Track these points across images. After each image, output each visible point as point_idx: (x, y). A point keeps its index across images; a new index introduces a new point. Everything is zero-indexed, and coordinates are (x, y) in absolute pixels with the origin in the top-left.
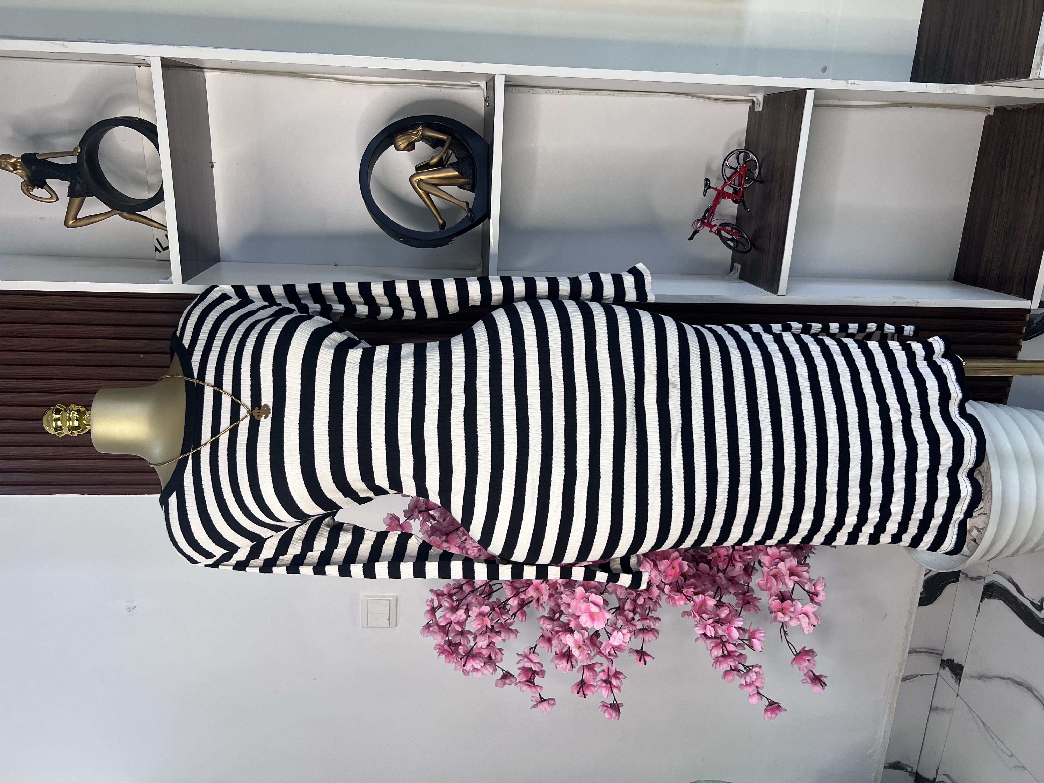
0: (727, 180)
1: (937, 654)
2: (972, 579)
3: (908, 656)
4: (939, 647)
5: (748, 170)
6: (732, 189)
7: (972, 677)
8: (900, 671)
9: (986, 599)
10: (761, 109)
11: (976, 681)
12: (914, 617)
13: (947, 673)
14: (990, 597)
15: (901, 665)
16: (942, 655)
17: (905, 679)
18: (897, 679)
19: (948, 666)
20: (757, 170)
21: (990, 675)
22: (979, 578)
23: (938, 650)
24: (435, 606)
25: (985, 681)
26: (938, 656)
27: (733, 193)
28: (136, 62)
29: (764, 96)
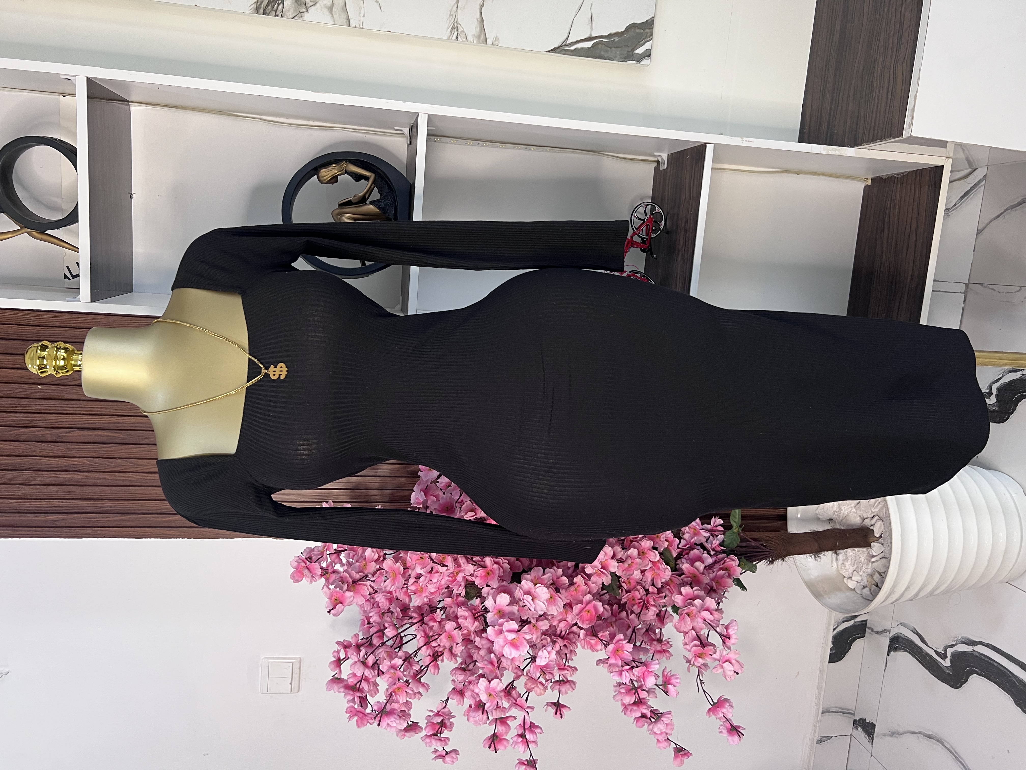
0: (635, 230)
1: (849, 713)
2: (878, 633)
3: (822, 716)
4: (851, 705)
5: (654, 221)
6: (640, 239)
7: (884, 735)
8: (814, 733)
9: (892, 652)
10: (665, 167)
11: (888, 738)
12: (825, 675)
13: (860, 733)
14: (896, 649)
15: (815, 726)
16: (853, 714)
17: (820, 741)
18: (813, 741)
19: (860, 726)
20: (663, 222)
21: (901, 730)
22: (884, 631)
23: (850, 710)
24: (342, 658)
25: (897, 737)
26: (850, 716)
27: (641, 243)
28: (61, 91)
29: (668, 155)
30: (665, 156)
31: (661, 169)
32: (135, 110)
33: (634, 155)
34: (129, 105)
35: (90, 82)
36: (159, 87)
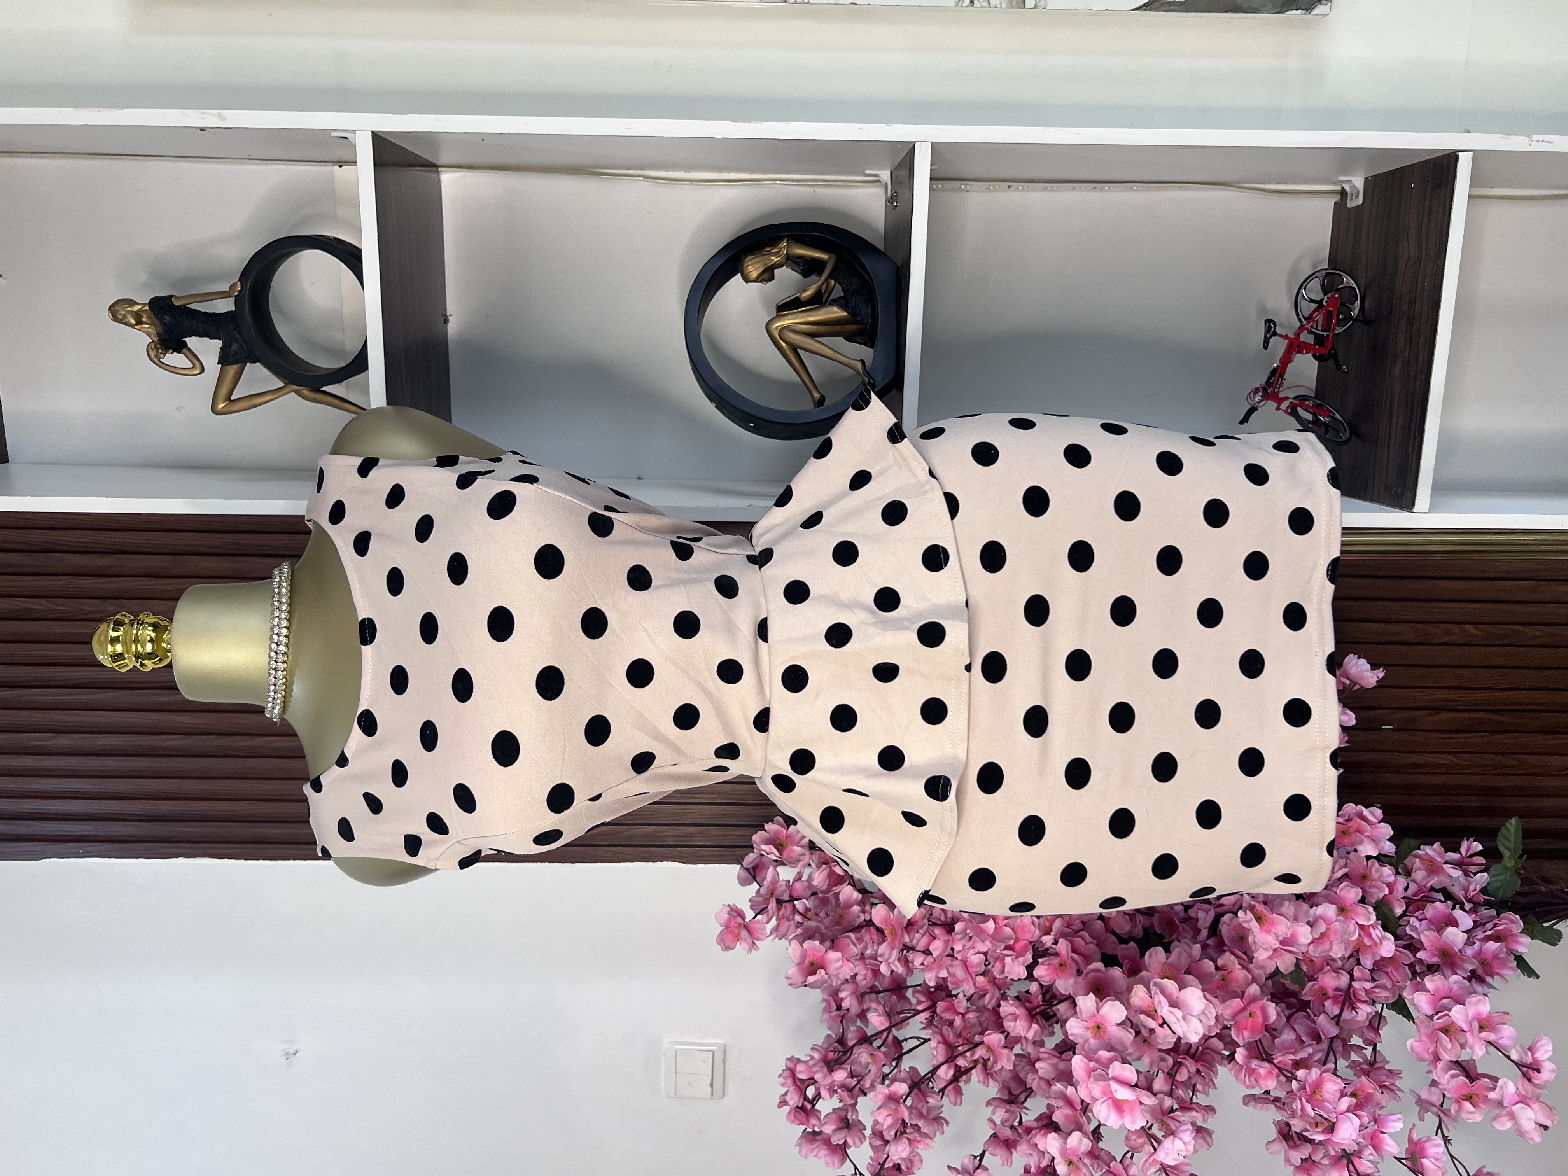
5: (1343, 304)
6: (1312, 337)
10: (1360, 201)
20: (1358, 304)
27: (1315, 344)
28: (336, 158)
29: (1366, 179)
30: (1359, 182)
31: (1349, 205)
32: (447, 178)
33: (1295, 183)
34: (438, 173)
35: (377, 138)
36: (483, 137)
